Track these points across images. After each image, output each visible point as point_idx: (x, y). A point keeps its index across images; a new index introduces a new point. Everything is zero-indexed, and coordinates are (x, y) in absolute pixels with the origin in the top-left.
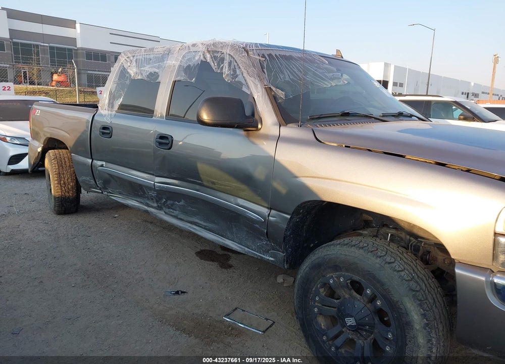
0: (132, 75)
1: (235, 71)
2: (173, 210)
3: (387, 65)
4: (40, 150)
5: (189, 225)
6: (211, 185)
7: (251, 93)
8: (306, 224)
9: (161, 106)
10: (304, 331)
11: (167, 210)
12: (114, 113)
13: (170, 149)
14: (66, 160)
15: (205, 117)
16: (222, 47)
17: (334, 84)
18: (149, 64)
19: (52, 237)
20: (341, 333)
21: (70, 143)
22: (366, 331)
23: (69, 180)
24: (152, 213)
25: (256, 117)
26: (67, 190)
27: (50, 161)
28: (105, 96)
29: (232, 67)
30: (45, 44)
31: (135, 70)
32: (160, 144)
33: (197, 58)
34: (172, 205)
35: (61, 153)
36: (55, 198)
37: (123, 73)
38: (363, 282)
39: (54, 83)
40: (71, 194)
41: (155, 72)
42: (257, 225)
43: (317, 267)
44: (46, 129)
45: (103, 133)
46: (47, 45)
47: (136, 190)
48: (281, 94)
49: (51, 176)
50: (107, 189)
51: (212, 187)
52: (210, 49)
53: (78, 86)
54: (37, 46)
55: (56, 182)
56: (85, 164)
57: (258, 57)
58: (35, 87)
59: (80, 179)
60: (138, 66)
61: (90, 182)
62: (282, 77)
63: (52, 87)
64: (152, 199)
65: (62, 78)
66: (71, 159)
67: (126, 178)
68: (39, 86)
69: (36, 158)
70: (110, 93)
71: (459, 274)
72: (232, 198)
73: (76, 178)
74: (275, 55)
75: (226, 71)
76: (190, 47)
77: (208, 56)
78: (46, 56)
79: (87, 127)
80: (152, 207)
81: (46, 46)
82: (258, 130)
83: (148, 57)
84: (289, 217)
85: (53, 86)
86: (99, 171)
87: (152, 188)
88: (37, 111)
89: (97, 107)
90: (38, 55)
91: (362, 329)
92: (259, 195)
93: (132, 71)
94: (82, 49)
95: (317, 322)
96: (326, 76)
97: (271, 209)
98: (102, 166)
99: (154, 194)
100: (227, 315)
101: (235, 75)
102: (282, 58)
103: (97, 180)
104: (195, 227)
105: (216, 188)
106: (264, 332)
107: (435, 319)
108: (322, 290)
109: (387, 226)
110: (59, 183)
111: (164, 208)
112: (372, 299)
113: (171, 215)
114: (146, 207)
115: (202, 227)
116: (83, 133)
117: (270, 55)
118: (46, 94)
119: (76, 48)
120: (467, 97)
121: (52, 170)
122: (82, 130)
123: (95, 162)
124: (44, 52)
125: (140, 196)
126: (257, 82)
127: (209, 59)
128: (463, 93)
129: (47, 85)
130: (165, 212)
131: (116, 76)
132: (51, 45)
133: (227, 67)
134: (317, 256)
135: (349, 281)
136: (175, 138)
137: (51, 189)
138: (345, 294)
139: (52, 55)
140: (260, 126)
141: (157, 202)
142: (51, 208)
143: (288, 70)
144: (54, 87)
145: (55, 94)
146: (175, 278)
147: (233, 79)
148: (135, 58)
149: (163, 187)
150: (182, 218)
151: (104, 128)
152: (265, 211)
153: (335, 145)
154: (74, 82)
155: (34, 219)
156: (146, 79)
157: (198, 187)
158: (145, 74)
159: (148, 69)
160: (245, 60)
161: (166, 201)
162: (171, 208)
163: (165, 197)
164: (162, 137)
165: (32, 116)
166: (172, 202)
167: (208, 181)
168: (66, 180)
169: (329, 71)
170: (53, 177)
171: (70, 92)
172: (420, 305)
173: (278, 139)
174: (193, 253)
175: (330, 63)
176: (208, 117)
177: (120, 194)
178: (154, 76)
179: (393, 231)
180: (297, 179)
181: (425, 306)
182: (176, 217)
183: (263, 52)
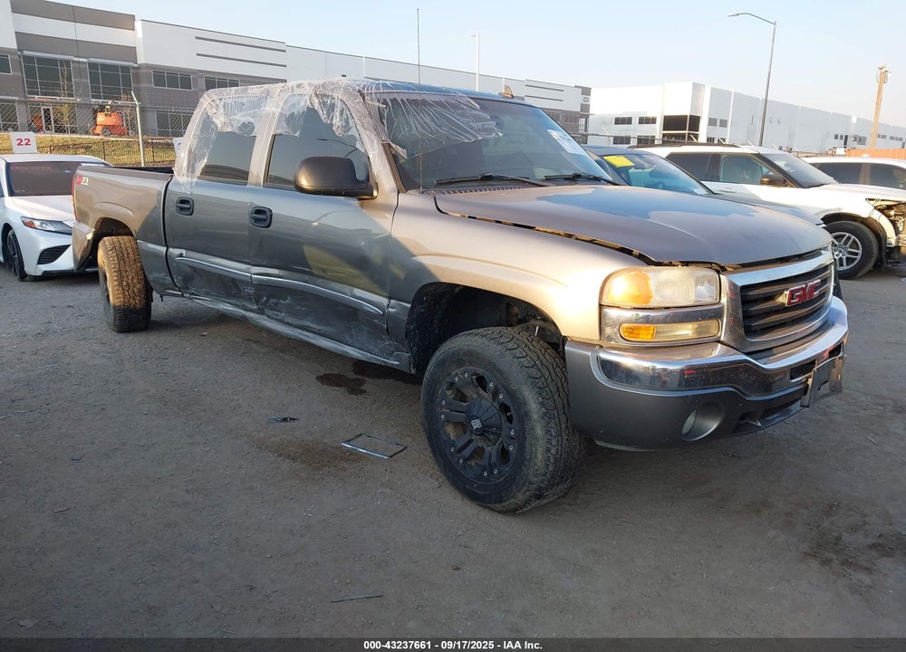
0: (219, 126)
1: (347, 122)
2: (278, 311)
3: (697, 88)
4: (90, 236)
5: (300, 331)
6: (322, 274)
7: (366, 151)
8: (437, 317)
9: (257, 167)
10: (431, 446)
11: (270, 313)
12: (196, 180)
13: (268, 226)
14: (130, 250)
15: (305, 182)
16: (333, 90)
17: (480, 138)
18: (242, 110)
19: (114, 360)
20: (470, 442)
21: (134, 227)
22: (492, 433)
23: (135, 281)
24: (251, 318)
25: (371, 181)
26: (132, 295)
27: (106, 253)
28: (182, 155)
29: (345, 116)
30: (81, 60)
31: (222, 119)
32: (257, 220)
33: (303, 104)
34: (276, 304)
35: (122, 242)
36: (115, 308)
37: (207, 123)
38: (487, 375)
39: (99, 129)
40: (138, 302)
41: (249, 123)
42: (376, 321)
43: (442, 363)
44: (97, 206)
45: (182, 209)
46: (85, 60)
47: (229, 286)
48: (402, 152)
49: (108, 275)
50: (188, 288)
51: (323, 276)
52: (318, 92)
53: (143, 135)
54: (67, 63)
55: (116, 283)
56: (155, 255)
57: (377, 104)
58: (67, 136)
59: (151, 277)
60: (226, 114)
61: (164, 279)
62: (406, 129)
63: (96, 137)
64: (250, 299)
65: (112, 120)
66: (137, 250)
67: (215, 271)
68: (74, 136)
69: (85, 249)
70: (190, 152)
71: (569, 352)
72: (347, 289)
73: (145, 277)
74: (402, 100)
75: (337, 122)
76: (295, 88)
77: (316, 101)
78: (83, 80)
79: (159, 201)
80: (251, 310)
81: (85, 63)
82: (373, 198)
83: (240, 100)
84: (409, 306)
85: (98, 135)
86: (177, 263)
87: (248, 283)
88: (84, 179)
89: (173, 172)
90: (69, 79)
91: (488, 432)
92: (376, 282)
93: (219, 121)
94: (148, 67)
95: (445, 432)
96: (472, 128)
97: (390, 298)
98: (181, 255)
99: (250, 290)
100: (348, 441)
101: (347, 127)
102: (410, 103)
103: (174, 277)
104: (307, 333)
105: (328, 277)
106: (391, 457)
107: (556, 408)
108: (449, 393)
109: (535, 317)
110: (120, 284)
111: (266, 310)
112: (495, 394)
113: (276, 320)
114: (243, 312)
115: (315, 333)
116: (153, 211)
117: (394, 101)
118: (87, 148)
119: (136, 65)
120: (845, 143)
121: (109, 266)
122: (151, 207)
123: (171, 250)
124: (80, 73)
125: (234, 296)
126: (373, 136)
127: (317, 106)
128: (836, 137)
129: (87, 133)
130: (268, 316)
131: (198, 126)
132: (93, 60)
133: (338, 116)
134: (442, 351)
135: (474, 377)
136: (274, 212)
137: (108, 296)
138: (471, 392)
139: (94, 79)
140: (375, 193)
141: (257, 302)
142: (109, 324)
143: (417, 119)
144: (100, 137)
145: (101, 150)
146: (284, 405)
147: (345, 132)
148: (223, 102)
149: (263, 280)
150: (290, 321)
151: (183, 201)
152: (384, 301)
153: (459, 215)
154: (134, 127)
155: (85, 339)
156: (237, 132)
157: (307, 277)
158: (236, 125)
159: (241, 118)
160: (361, 107)
161: (268, 300)
162: (276, 310)
163: (266, 295)
164: (259, 211)
165: (75, 187)
166: (275, 301)
167: (317, 268)
168: (130, 281)
169: (478, 119)
170: (111, 275)
171: (128, 145)
172: (539, 394)
173: (396, 209)
174: (313, 377)
175: (483, 108)
176: (307, 181)
177: (207, 294)
178: (248, 127)
179: (541, 323)
180: (414, 258)
181: (544, 394)
182: (282, 321)
183: (386, 96)
